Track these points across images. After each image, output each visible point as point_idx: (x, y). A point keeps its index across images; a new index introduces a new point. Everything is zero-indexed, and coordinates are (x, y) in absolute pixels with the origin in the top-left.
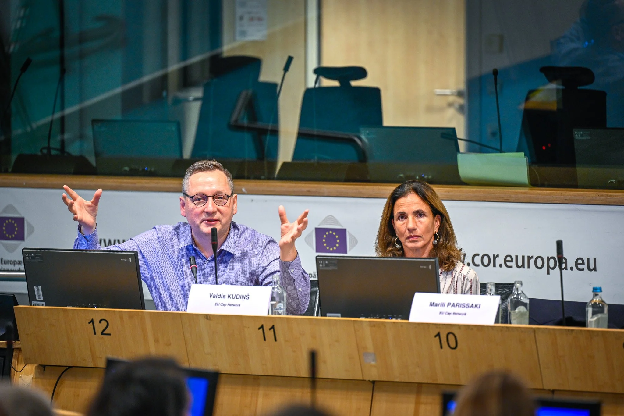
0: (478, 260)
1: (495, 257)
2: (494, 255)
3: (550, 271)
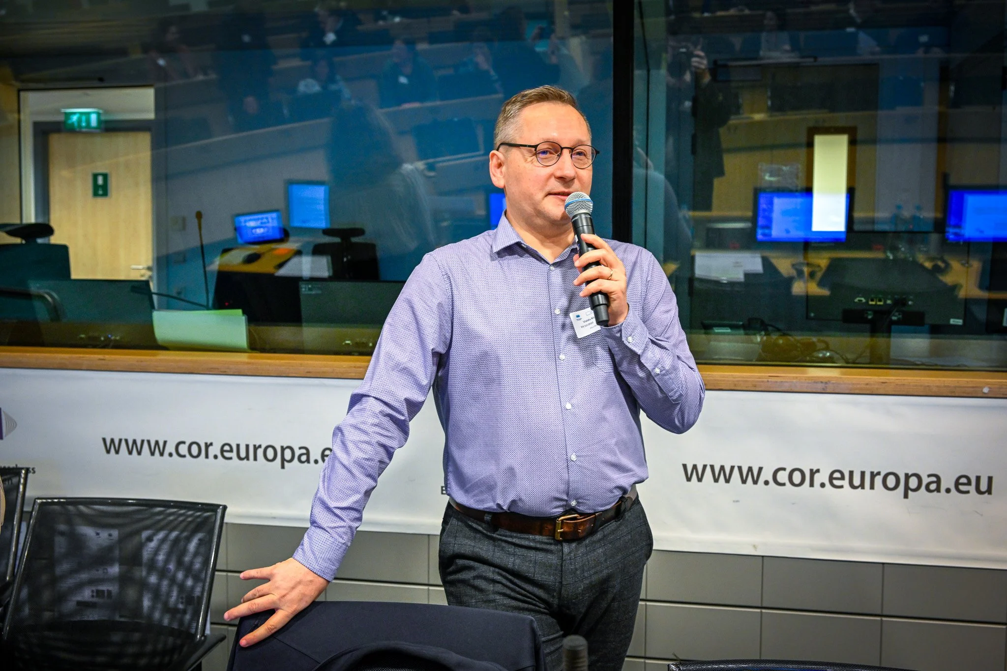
0: (183, 449)
1: (207, 446)
2: (206, 444)
3: (286, 464)
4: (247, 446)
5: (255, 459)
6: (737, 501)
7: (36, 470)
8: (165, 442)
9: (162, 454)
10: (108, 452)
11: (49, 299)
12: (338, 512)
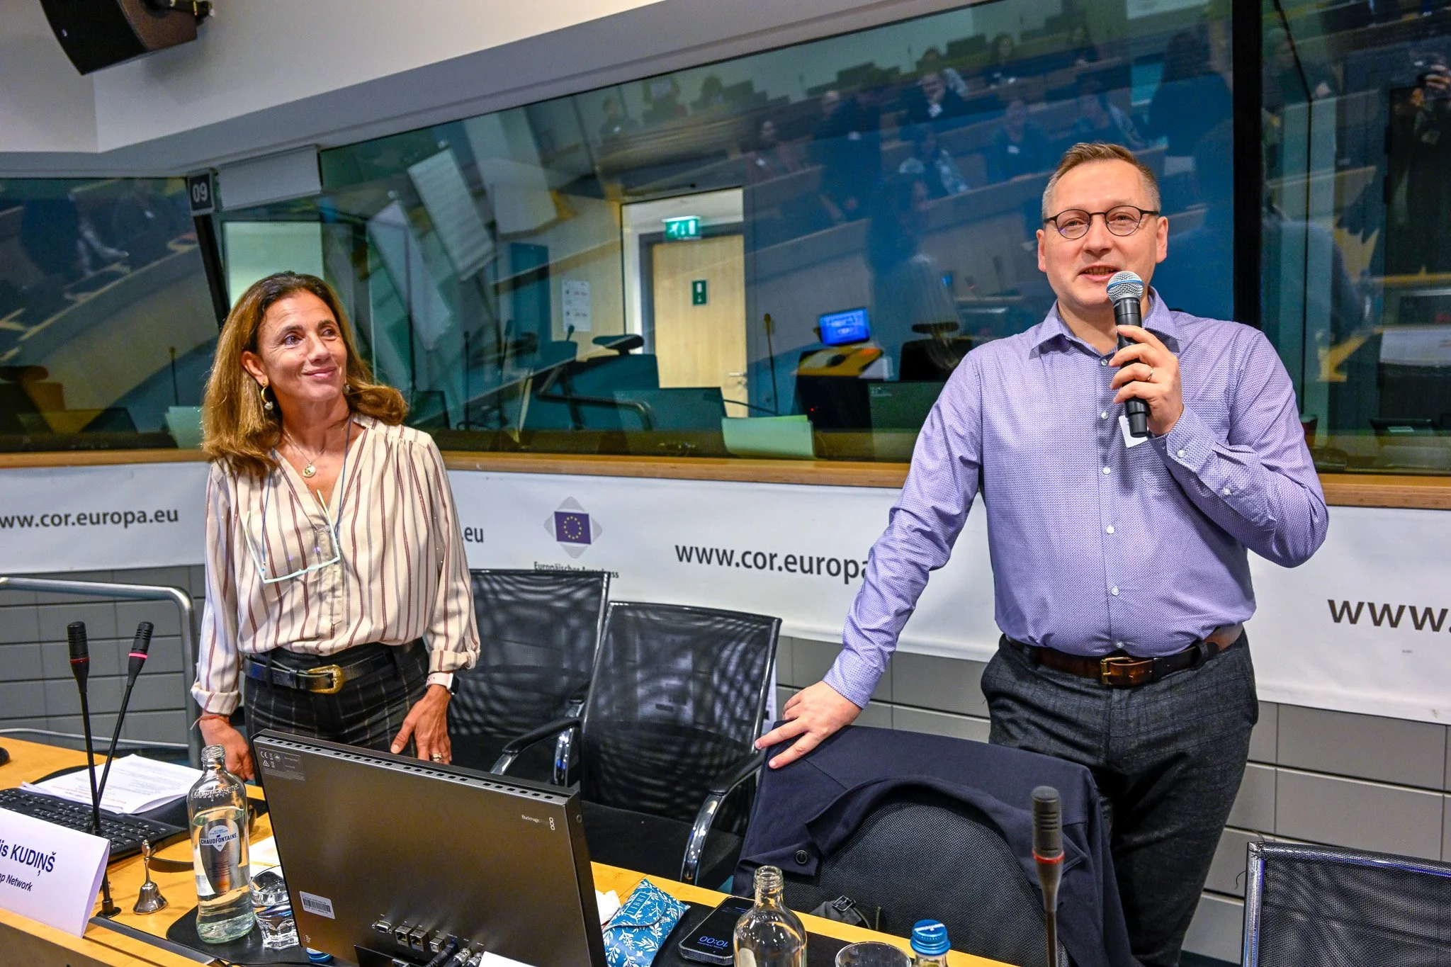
0: (749, 560)
1: (773, 557)
2: (771, 554)
3: (850, 579)
4: (811, 559)
5: (819, 572)
6: (1409, 652)
7: (619, 574)
8: (732, 552)
9: (729, 564)
10: (681, 559)
11: (642, 408)
12: (866, 633)
